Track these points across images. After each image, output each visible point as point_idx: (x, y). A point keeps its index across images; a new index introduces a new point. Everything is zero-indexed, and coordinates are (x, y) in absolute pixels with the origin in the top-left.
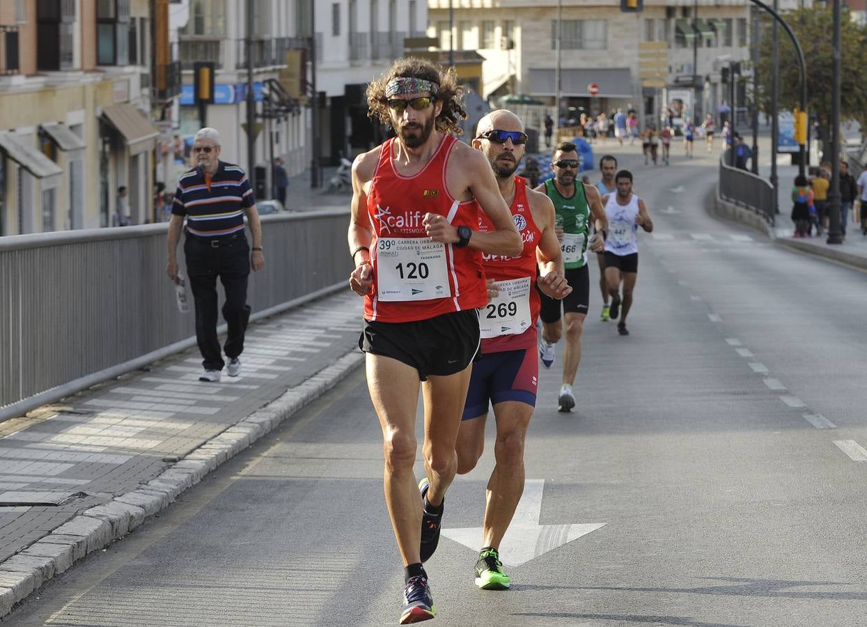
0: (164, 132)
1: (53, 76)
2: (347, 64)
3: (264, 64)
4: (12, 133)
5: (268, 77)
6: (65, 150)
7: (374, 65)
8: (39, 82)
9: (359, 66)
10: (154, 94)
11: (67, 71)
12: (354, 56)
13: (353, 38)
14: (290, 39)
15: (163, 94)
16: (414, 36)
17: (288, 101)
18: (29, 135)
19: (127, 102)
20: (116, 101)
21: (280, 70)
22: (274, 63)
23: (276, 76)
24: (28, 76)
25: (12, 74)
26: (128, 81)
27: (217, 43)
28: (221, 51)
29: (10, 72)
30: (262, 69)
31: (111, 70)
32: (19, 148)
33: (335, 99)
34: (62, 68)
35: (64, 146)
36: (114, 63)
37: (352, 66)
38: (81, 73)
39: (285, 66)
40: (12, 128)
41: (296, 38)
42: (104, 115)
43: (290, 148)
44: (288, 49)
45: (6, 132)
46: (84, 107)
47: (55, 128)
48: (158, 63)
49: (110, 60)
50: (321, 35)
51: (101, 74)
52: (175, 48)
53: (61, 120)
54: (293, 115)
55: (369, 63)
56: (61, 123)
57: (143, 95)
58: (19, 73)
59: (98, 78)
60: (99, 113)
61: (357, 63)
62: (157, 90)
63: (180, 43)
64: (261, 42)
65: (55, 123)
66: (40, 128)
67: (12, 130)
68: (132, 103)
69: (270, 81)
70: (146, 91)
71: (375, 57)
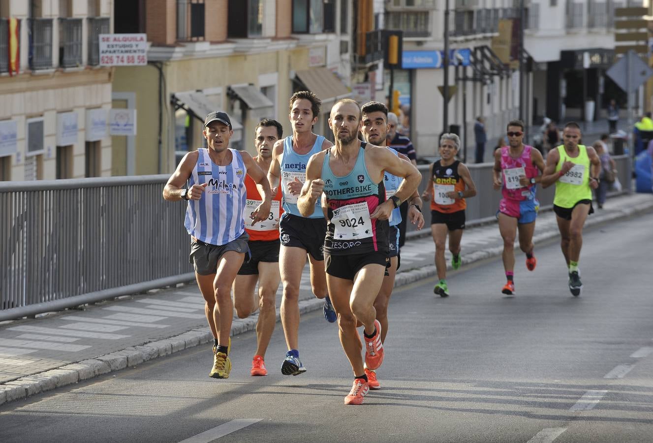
0: (363, 93)
1: (242, 43)
2: (563, 32)
3: (473, 32)
4: (199, 93)
5: (480, 44)
6: (251, 109)
7: (590, 33)
8: (228, 48)
9: (575, 34)
10: (355, 60)
11: (253, 39)
12: (570, 24)
13: (570, 9)
14: (505, 10)
15: (363, 60)
16: (631, 6)
17: (499, 66)
18: (218, 95)
19: (324, 66)
20: (311, 65)
21: (492, 37)
22: (484, 31)
23: (488, 43)
24: (212, 43)
25: (198, 41)
26: (326, 48)
27: (426, 13)
28: (430, 21)
29: (195, 39)
30: (470, 37)
31: (304, 38)
32: (202, 106)
33: (551, 64)
34: (250, 36)
35: (250, 105)
36: (307, 32)
37: (568, 33)
38: (269, 41)
39: (496, 34)
40: (199, 88)
41: (512, 10)
42: (297, 77)
43: (504, 108)
44: (502, 19)
45: (193, 92)
46: (277, 70)
47: (244, 89)
48: (359, 32)
49: (304, 29)
50: (537, 6)
51: (295, 42)
52: (381, 18)
53: (251, 82)
54: (502, 78)
55: (584, 31)
56: (251, 84)
57: (342, 60)
58: (204, 40)
59: (292, 45)
60: (293, 76)
61: (574, 30)
62: (358, 56)
63: (387, 13)
64: (471, 13)
65: (246, 85)
66: (229, 89)
67: (198, 91)
68: (329, 67)
69: (482, 48)
70: (348, 56)
71: (591, 25)
